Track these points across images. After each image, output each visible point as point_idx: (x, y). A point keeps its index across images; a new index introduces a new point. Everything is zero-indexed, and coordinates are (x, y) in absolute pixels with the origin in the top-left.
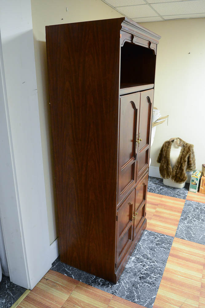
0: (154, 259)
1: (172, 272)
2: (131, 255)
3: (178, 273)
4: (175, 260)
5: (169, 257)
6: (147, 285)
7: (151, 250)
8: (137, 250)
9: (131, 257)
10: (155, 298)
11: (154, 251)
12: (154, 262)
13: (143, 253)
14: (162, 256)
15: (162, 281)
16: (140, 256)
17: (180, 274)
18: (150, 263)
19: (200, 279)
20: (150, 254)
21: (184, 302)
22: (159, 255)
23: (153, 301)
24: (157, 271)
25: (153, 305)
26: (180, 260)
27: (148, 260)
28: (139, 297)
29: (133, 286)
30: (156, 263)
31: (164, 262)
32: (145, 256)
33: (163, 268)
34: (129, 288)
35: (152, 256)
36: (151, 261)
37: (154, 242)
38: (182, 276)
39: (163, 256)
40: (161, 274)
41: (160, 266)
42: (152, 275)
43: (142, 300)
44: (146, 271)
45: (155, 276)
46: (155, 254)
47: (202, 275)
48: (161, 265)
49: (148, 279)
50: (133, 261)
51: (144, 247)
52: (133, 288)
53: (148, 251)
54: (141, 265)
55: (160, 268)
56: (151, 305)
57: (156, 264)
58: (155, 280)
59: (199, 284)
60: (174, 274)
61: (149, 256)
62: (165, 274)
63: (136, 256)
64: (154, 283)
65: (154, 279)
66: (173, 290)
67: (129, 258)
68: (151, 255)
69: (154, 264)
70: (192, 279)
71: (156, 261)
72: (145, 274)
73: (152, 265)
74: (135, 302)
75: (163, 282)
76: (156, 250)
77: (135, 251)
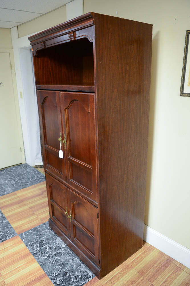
0: (51, 259)
1: (29, 262)
2: (67, 245)
3: (24, 267)
4: (37, 275)
5: (43, 272)
6: (34, 241)
7: (63, 263)
8: (71, 253)
9: (66, 245)
10: (22, 240)
11: (60, 265)
12: (48, 257)
13: (63, 255)
14: (50, 267)
15: (29, 252)
16: (62, 251)
17: (22, 267)
18: (50, 254)
19: (5, 278)
20: (59, 260)
21: (5, 253)
22: (52, 266)
23: (22, 238)
24: (39, 253)
25: (20, 237)
26: (34, 278)
27: (53, 254)
28: (31, 233)
29: (41, 234)
30: (47, 258)
31: (42, 264)
32: (59, 254)
33: (38, 260)
34: (41, 232)
35: (55, 260)
36: (51, 255)
37: (71, 272)
38: (19, 267)
39: (48, 267)
40: (34, 255)
41: (41, 258)
42: (38, 249)
43: (28, 233)
44: (45, 247)
45: (36, 249)
46: (56, 263)
47: (6, 283)
48: (41, 260)
49: (38, 245)
50: (60, 244)
51: (70, 260)
52: (39, 234)
53: (63, 260)
54: (53, 247)
55: (39, 257)
56: (21, 236)
57: (45, 258)
58: (33, 248)
59: (3, 273)
60: (26, 263)
61: (57, 258)
62: (32, 257)
63: (64, 249)
64: (32, 246)
65: (35, 248)
66: (17, 253)
67: (66, 243)
68: (57, 259)
69: (46, 255)
70: (11, 272)
71: (49, 259)
72: (43, 245)
73: (47, 253)
74: (30, 230)
75: (27, 251)
76: (60, 267)
77: (70, 250)
